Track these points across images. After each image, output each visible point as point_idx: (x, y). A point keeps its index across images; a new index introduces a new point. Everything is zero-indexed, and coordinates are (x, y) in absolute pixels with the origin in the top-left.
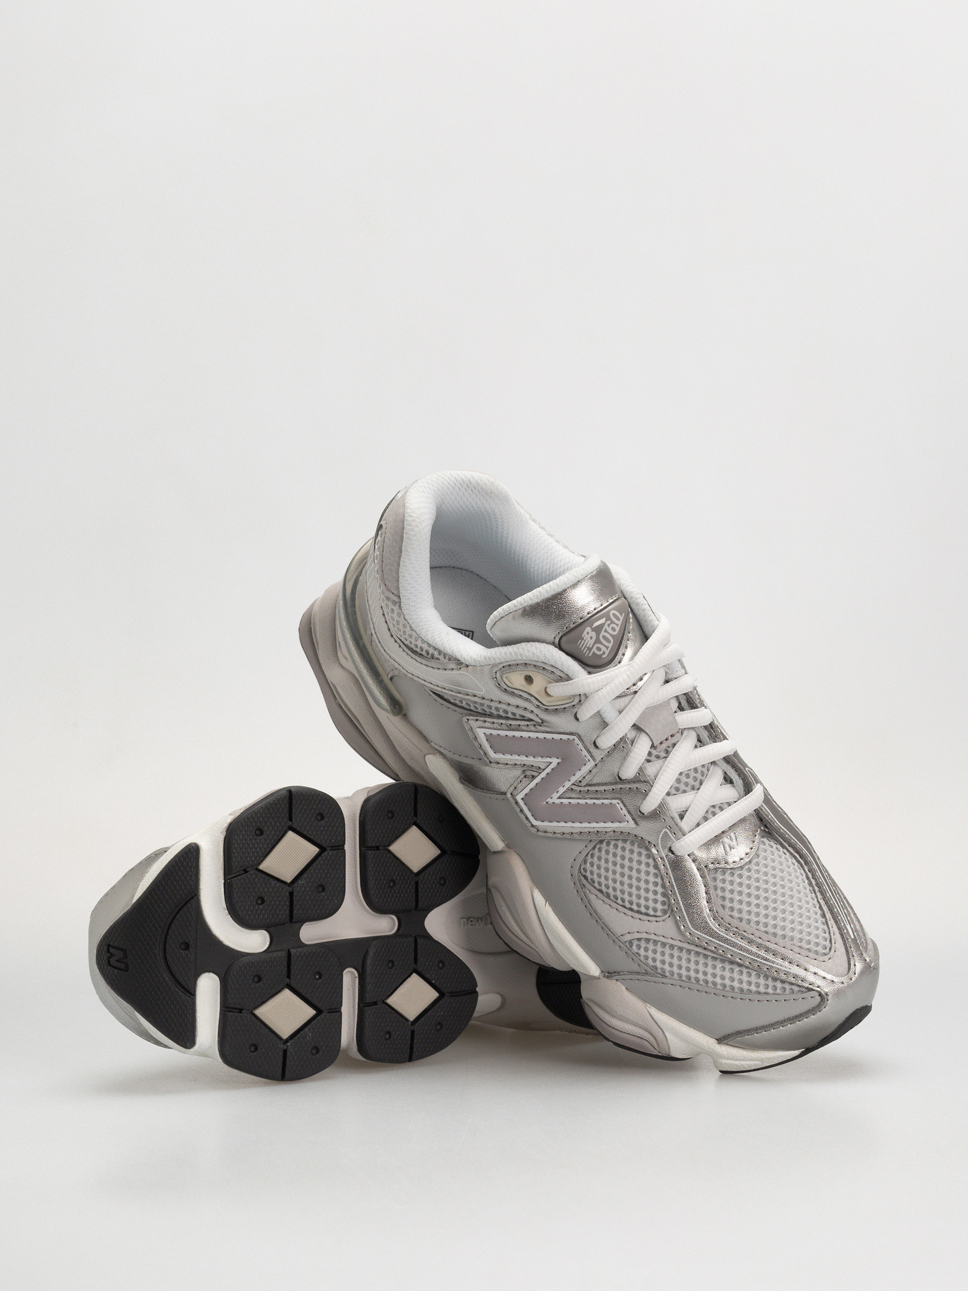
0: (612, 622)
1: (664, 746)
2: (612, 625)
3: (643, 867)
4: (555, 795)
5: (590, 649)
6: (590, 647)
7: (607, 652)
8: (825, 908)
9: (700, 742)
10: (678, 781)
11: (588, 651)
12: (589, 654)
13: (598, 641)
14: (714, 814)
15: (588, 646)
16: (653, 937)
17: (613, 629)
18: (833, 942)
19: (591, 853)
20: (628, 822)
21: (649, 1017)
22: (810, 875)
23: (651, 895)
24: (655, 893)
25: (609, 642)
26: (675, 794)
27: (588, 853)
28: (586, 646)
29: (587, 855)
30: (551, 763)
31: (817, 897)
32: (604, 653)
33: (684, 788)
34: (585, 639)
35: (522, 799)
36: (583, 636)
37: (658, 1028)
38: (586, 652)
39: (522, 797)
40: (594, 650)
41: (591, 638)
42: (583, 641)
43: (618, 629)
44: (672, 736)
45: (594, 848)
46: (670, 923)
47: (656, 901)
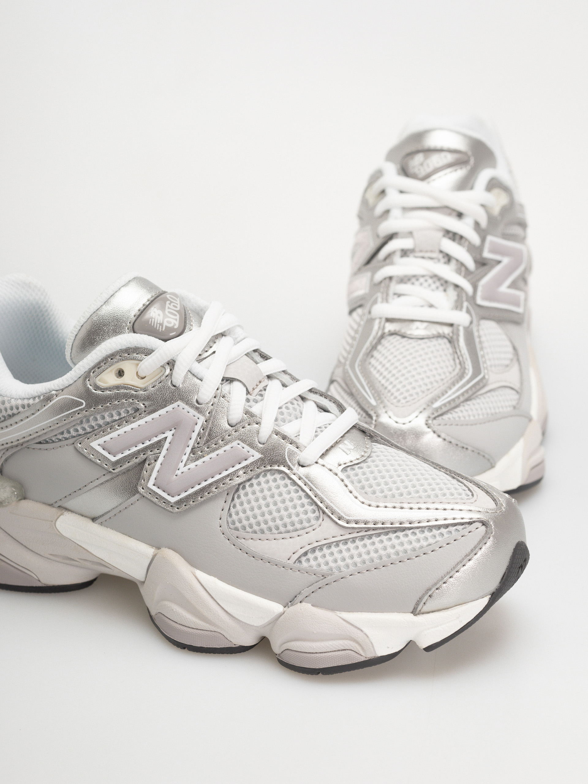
1: (257, 390)
2: (172, 304)
3: (283, 490)
4: (181, 465)
5: (161, 325)
6: (161, 323)
11: (161, 327)
12: (162, 328)
13: (166, 316)
14: (322, 432)
15: (159, 322)
16: (316, 544)
17: (175, 307)
19: (232, 505)
20: (253, 456)
21: (344, 623)
23: (300, 509)
24: (303, 506)
26: (283, 423)
27: (230, 506)
28: (157, 323)
29: (230, 508)
30: (166, 437)
32: (175, 325)
33: (289, 418)
34: (154, 317)
35: (154, 485)
36: (151, 317)
37: (356, 630)
38: (159, 327)
39: (153, 483)
40: (166, 323)
41: (159, 315)
42: (154, 320)
44: (260, 382)
45: (233, 499)
46: (327, 523)
47: (306, 513)
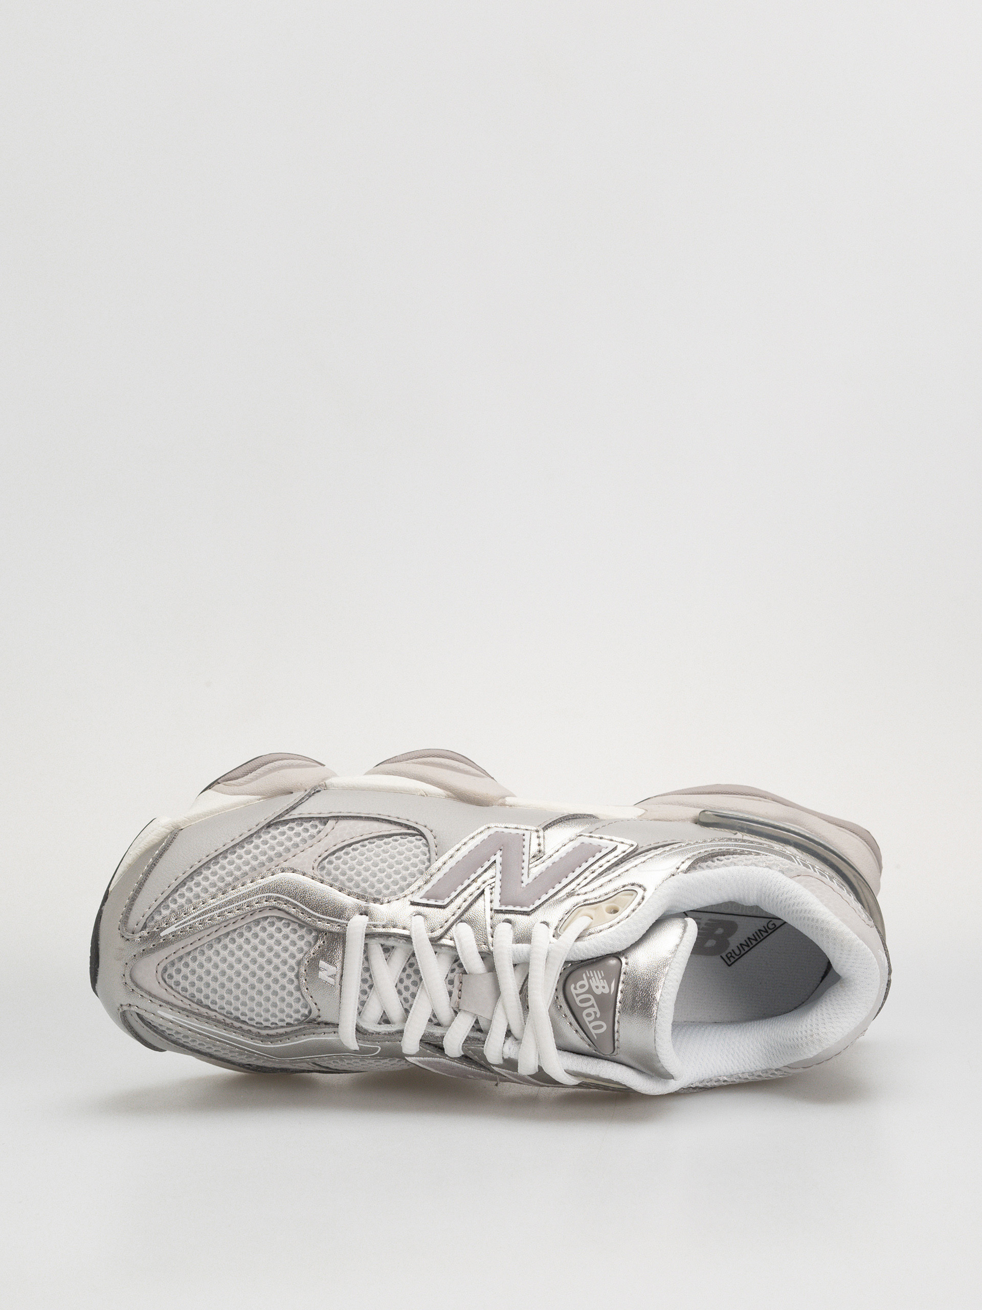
0: (596, 1019)
1: (457, 984)
2: (592, 1017)
4: (499, 860)
5: (589, 978)
6: (590, 980)
7: (574, 992)
8: (204, 1011)
9: (434, 1021)
10: (417, 972)
11: (588, 975)
13: (590, 991)
14: (364, 981)
15: (593, 978)
17: (589, 1015)
18: (169, 989)
22: (245, 1027)
25: (582, 1001)
26: (409, 959)
28: (594, 976)
31: (220, 1014)
32: (575, 988)
33: (407, 972)
34: (602, 980)
35: (524, 835)
36: (605, 981)
40: (585, 982)
41: (597, 987)
42: (600, 977)
43: (587, 1019)
44: (459, 998)
